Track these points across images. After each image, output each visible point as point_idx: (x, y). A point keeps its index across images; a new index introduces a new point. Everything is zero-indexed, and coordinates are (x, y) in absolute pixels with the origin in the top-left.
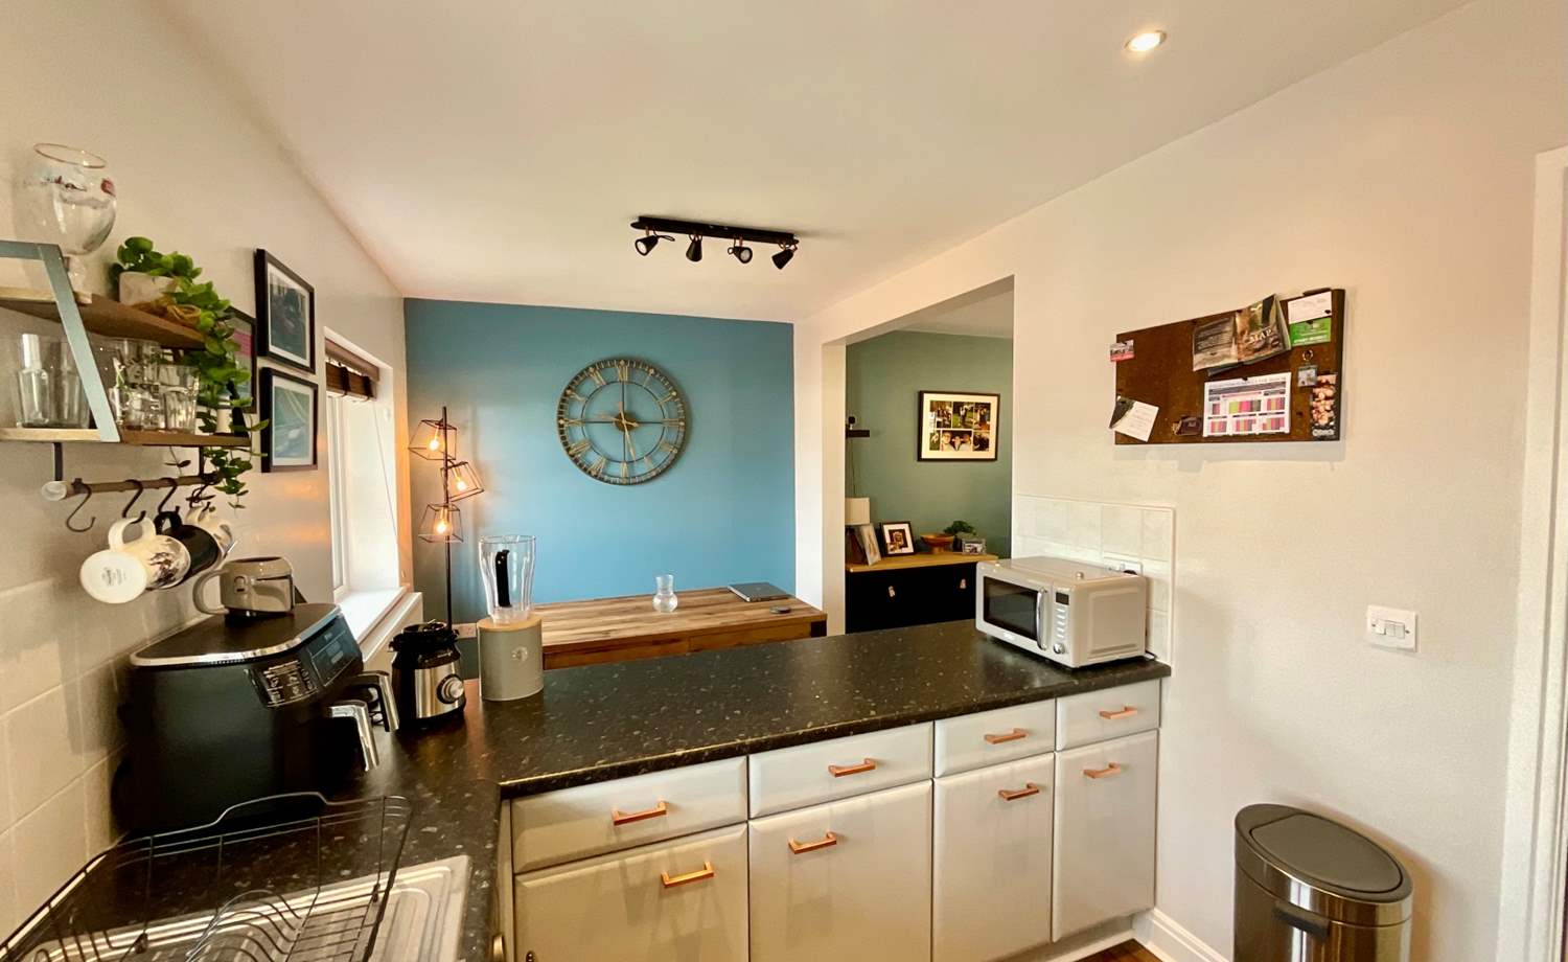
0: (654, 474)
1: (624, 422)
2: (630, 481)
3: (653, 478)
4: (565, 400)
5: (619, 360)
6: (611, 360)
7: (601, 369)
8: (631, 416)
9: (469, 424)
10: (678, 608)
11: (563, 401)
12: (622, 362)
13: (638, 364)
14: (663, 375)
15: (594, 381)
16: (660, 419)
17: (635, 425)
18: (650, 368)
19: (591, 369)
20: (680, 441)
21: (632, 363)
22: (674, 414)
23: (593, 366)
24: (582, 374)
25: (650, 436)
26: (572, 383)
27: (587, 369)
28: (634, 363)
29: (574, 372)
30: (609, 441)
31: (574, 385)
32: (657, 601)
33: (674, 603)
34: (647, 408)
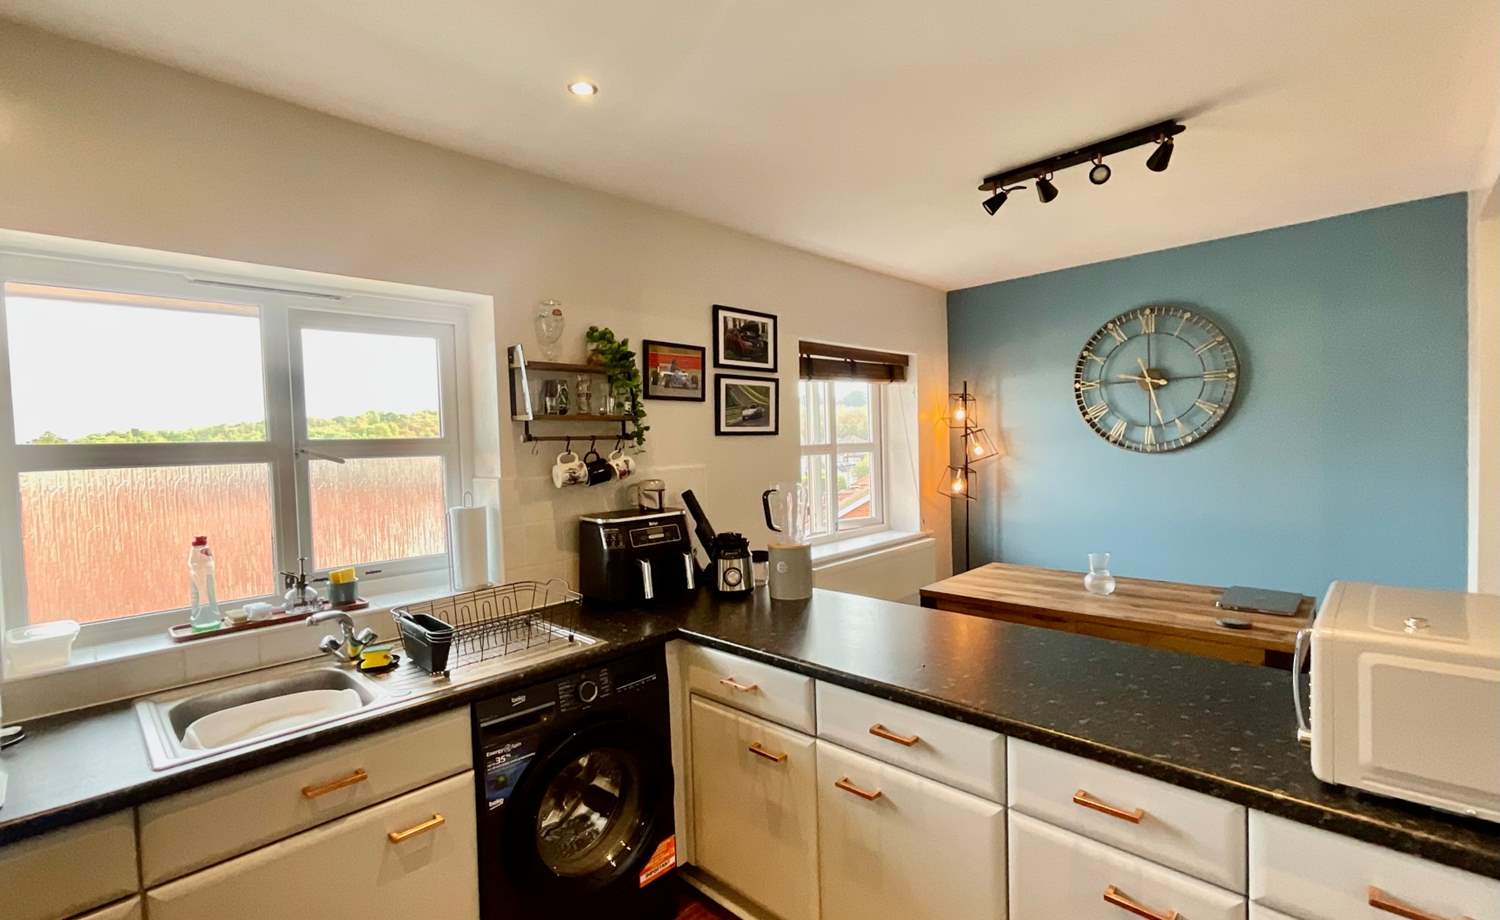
0: (1189, 439)
1: (1148, 380)
2: (1162, 448)
3: (1188, 446)
4: (1082, 361)
5: (1142, 310)
6: (1134, 312)
7: (1122, 323)
8: (1158, 372)
9: (995, 395)
10: (1113, 593)
11: (1080, 363)
12: (1148, 311)
13: (1167, 311)
14: (1202, 316)
15: (1115, 339)
16: (1199, 370)
17: (1163, 382)
18: (1185, 312)
19: (1110, 326)
20: (1229, 398)
21: (1160, 310)
22: (1221, 361)
23: (1113, 322)
24: (1100, 332)
25: (1185, 394)
26: (1090, 344)
27: (1106, 327)
28: (1163, 310)
29: (1093, 331)
30: (1132, 401)
31: (1092, 345)
32: (1088, 580)
33: (1110, 587)
34: (1178, 360)
